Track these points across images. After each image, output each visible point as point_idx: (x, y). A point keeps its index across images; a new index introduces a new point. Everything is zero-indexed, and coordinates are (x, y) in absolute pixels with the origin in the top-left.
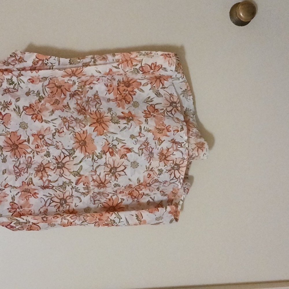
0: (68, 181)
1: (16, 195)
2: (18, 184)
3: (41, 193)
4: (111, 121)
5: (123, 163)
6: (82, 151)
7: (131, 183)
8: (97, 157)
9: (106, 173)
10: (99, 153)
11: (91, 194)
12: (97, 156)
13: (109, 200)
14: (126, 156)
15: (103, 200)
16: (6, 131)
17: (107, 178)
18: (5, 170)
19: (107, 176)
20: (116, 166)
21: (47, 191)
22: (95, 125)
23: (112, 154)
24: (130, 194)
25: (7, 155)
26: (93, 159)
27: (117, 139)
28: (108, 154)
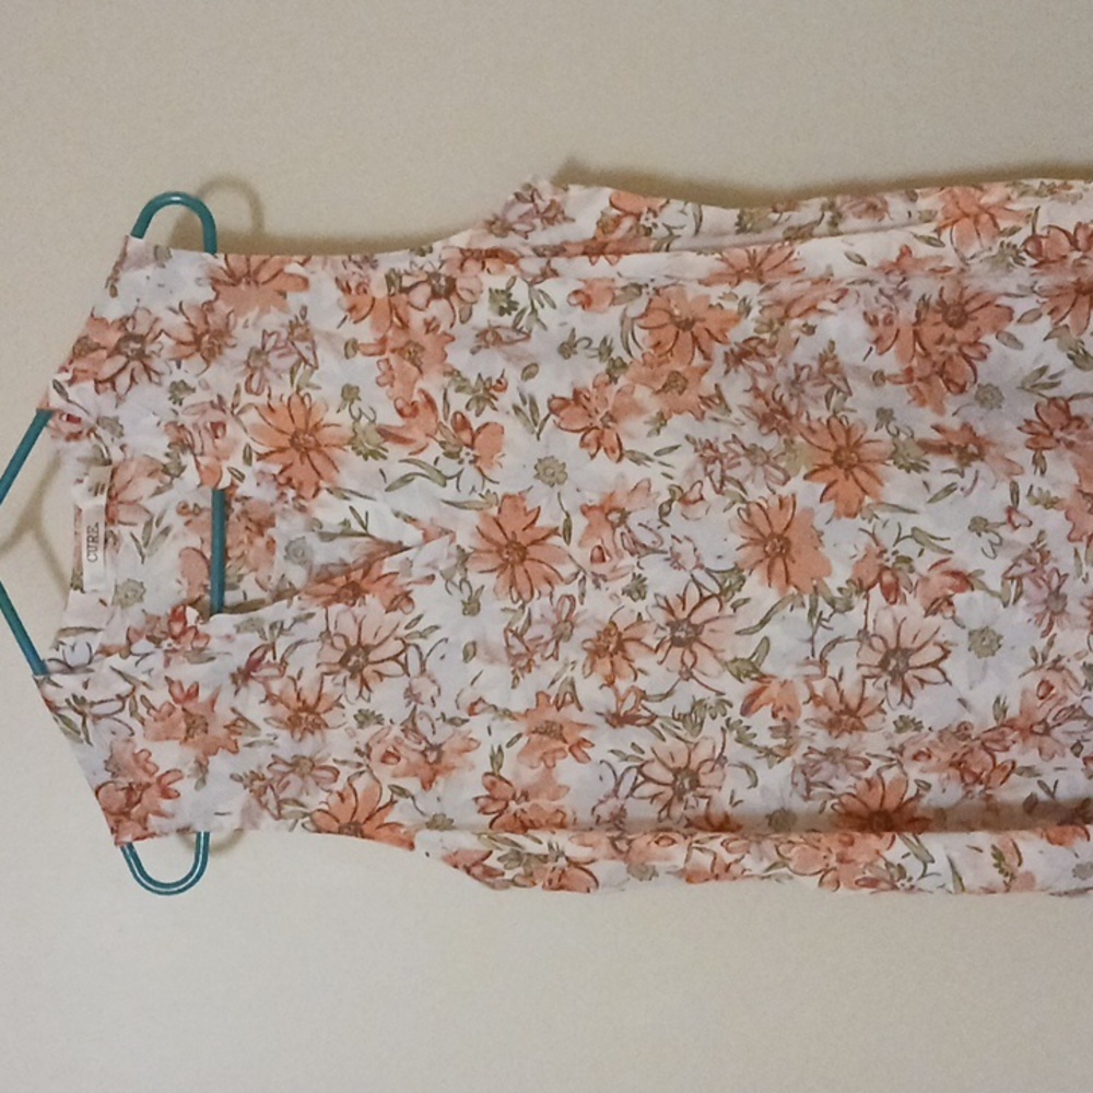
0: (712, 699)
1: (509, 745)
2: (520, 701)
3: (605, 742)
4: (891, 462)
5: (936, 632)
6: (773, 576)
7: (968, 717)
8: (829, 604)
9: (867, 674)
10: (840, 590)
11: (797, 756)
12: (832, 603)
13: (869, 783)
14: (951, 604)
15: (844, 784)
16: (484, 493)
17: (870, 691)
18: (474, 644)
19: (869, 682)
20: (906, 642)
21: (631, 734)
22: (830, 475)
23: (892, 593)
24: (958, 764)
25: (483, 587)
26: (812, 612)
27: (916, 535)
28: (876, 592)
